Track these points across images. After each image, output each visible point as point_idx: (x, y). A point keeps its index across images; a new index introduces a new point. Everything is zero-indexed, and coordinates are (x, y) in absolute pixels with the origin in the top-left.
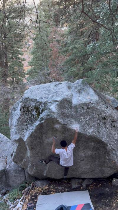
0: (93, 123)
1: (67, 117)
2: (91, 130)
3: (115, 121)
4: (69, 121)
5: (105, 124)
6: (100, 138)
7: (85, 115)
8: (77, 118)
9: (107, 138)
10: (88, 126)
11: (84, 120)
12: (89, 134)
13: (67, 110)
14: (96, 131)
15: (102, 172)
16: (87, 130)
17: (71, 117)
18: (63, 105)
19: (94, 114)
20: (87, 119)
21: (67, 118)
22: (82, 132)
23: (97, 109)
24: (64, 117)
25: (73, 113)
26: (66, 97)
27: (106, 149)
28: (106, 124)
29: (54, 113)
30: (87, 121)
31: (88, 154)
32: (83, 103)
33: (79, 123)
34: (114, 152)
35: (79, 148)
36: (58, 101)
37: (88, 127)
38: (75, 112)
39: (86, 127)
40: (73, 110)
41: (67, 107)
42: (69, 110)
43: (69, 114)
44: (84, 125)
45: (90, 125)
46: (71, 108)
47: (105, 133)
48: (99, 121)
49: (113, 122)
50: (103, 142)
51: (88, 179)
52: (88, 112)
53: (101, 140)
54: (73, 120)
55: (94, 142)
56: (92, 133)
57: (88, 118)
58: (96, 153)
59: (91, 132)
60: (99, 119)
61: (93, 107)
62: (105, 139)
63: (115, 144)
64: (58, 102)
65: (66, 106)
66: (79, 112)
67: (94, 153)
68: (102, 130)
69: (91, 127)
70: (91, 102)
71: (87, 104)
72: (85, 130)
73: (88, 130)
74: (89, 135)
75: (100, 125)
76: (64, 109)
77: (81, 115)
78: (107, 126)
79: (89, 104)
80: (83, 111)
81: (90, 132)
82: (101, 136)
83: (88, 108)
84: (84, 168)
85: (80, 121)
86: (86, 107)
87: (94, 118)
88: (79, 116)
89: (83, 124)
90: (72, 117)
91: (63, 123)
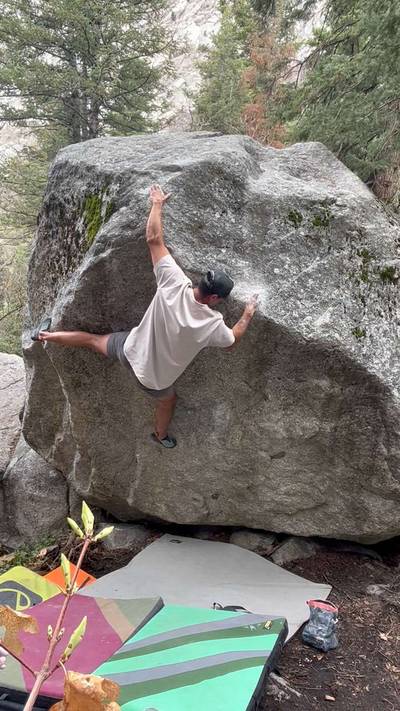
0: (336, 291)
1: (216, 242)
2: (325, 318)
4: (224, 262)
6: (360, 360)
7: (303, 249)
8: (260, 256)
9: (392, 365)
10: (312, 297)
11: (294, 270)
12: (311, 335)
13: (217, 216)
14: (346, 324)
15: (358, 512)
16: (303, 317)
17: (236, 250)
18: (203, 190)
19: (346, 253)
20: (309, 269)
21: (212, 248)
22: (279, 321)
23: (361, 232)
24: (202, 240)
25: (245, 231)
26: (220, 159)
27: (383, 413)
28: (395, 303)
30: (308, 275)
31: (303, 429)
32: (297, 198)
33: (270, 278)
35: (266, 398)
36: (178, 169)
37: (308, 304)
38: (254, 228)
39: (298, 302)
40: (246, 217)
41: (219, 203)
42: (231, 216)
43: (228, 235)
44: (291, 294)
45: (319, 294)
46: (238, 209)
47: (384, 339)
48: (363, 286)
50: (372, 377)
51: (300, 537)
52: (317, 240)
53: (365, 369)
54: (242, 263)
55: (331, 374)
56: (324, 332)
57: (313, 266)
58: (335, 429)
59: (322, 326)
60: (364, 277)
61: (342, 219)
62: (383, 365)
64: (178, 173)
65: (216, 194)
66: (274, 231)
67: (328, 427)
69: (324, 304)
70: (332, 201)
71: (314, 203)
72: (295, 314)
73: (309, 318)
74: (312, 340)
75: (368, 301)
76: (205, 207)
77: (284, 248)
79: (323, 203)
80: (293, 231)
81: (317, 323)
83: (317, 223)
84: (283, 489)
85: (276, 271)
86: (307, 217)
88: (270, 250)
89: (286, 285)
90: (239, 248)
91: (190, 267)
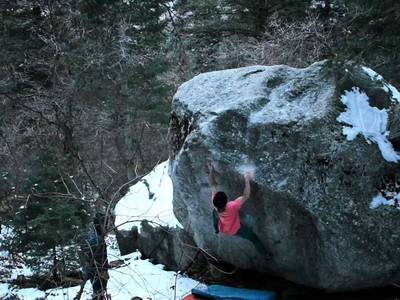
0: (292, 169)
1: (232, 148)
2: (284, 182)
3: (354, 172)
4: (235, 156)
5: (322, 175)
6: (302, 203)
7: (276, 149)
8: (254, 154)
9: (319, 206)
10: (279, 172)
11: (271, 159)
12: (275, 191)
13: (233, 135)
14: (295, 186)
16: (272, 181)
17: (241, 150)
18: (227, 123)
19: (298, 150)
20: (279, 158)
21: (230, 150)
22: (260, 183)
23: (308, 139)
24: (225, 147)
25: (246, 141)
26: (237, 107)
27: (316, 229)
28: (326, 175)
29: (204, 137)
30: (277, 161)
32: (275, 123)
33: (258, 163)
34: (333, 239)
36: (216, 114)
37: (276, 175)
38: (251, 140)
39: (271, 174)
40: (248, 134)
41: (234, 129)
42: (240, 134)
43: (238, 144)
44: (269, 170)
45: (283, 170)
46: (244, 131)
47: (316, 193)
48: (307, 166)
49: (348, 173)
50: (306, 212)
52: (284, 144)
53: (304, 208)
54: (244, 156)
56: (282, 190)
57: (281, 156)
58: (297, 233)
59: (282, 187)
60: (308, 162)
61: (297, 133)
62: (314, 206)
63: (340, 222)
64: (216, 116)
65: (233, 125)
66: (262, 140)
68: (310, 187)
69: (285, 176)
70: (295, 123)
71: (283, 126)
72: (269, 181)
73: (276, 182)
74: (276, 193)
75: (309, 174)
76: (227, 131)
77: (265, 149)
78: (328, 180)
79: (288, 126)
80: (271, 140)
81: (280, 185)
82: (304, 199)
83: (284, 135)
85: (261, 159)
86: (279, 132)
87: (295, 157)
88: (259, 150)
89: (265, 166)
90: (243, 150)
91: (219, 159)
